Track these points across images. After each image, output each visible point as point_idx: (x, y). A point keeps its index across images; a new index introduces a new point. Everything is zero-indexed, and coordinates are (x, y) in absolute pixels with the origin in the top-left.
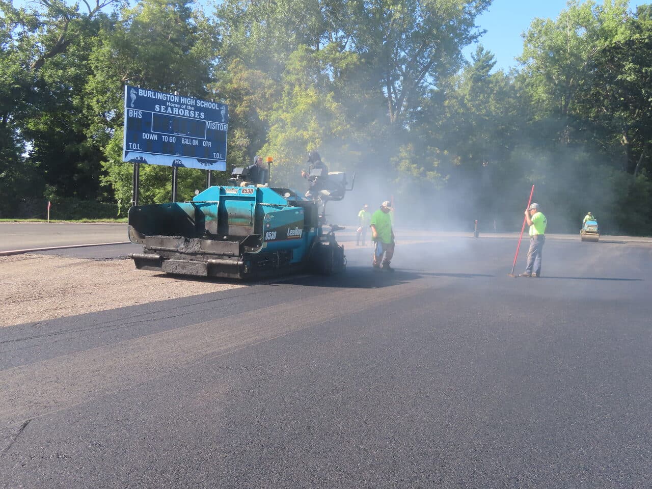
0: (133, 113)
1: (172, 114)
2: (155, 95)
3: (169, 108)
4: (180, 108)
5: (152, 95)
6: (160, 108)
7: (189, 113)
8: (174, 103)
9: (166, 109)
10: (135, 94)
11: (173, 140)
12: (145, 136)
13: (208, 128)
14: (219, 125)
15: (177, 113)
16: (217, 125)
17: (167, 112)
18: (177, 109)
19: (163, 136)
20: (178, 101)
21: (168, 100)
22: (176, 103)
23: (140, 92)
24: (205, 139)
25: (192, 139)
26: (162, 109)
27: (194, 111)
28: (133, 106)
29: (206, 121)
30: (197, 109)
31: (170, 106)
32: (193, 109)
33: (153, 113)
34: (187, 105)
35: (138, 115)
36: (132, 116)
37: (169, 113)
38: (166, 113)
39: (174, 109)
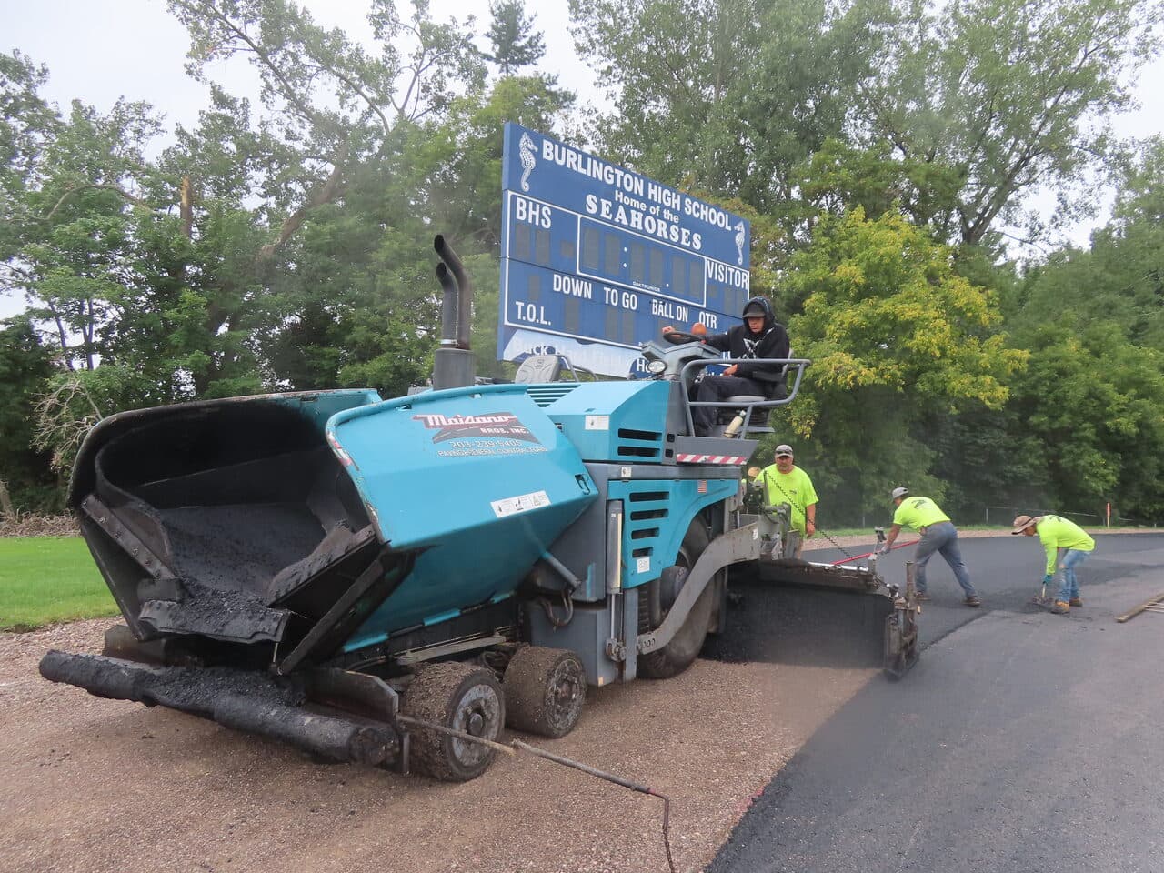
0: (527, 210)
1: (628, 227)
2: (585, 166)
3: (621, 209)
4: (646, 213)
5: (577, 163)
6: (599, 205)
7: (668, 231)
8: (631, 195)
9: (614, 211)
10: (533, 151)
11: (630, 303)
12: (560, 283)
13: (711, 276)
14: (732, 270)
15: (640, 227)
16: (729, 272)
17: (617, 220)
18: (640, 215)
19: (607, 290)
20: (641, 194)
21: (619, 185)
22: (637, 197)
23: (545, 150)
24: (704, 306)
25: (676, 303)
26: (605, 209)
27: (681, 225)
28: (526, 186)
29: (706, 258)
30: (687, 222)
31: (623, 204)
32: (676, 219)
33: (580, 216)
34: (663, 207)
35: (541, 217)
36: (523, 218)
37: (620, 224)
38: (612, 222)
39: (633, 212)
